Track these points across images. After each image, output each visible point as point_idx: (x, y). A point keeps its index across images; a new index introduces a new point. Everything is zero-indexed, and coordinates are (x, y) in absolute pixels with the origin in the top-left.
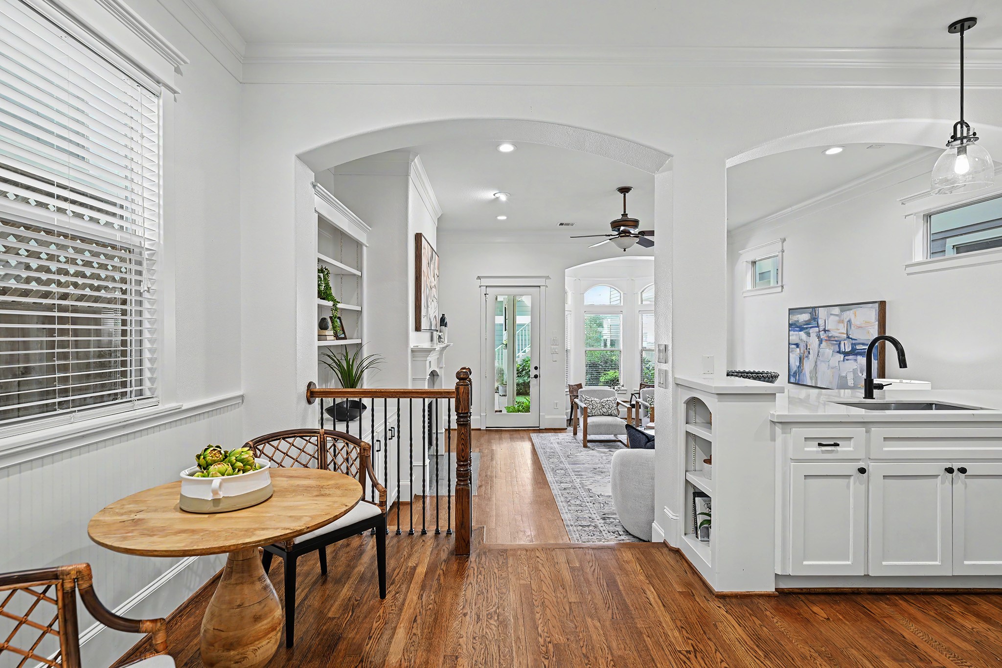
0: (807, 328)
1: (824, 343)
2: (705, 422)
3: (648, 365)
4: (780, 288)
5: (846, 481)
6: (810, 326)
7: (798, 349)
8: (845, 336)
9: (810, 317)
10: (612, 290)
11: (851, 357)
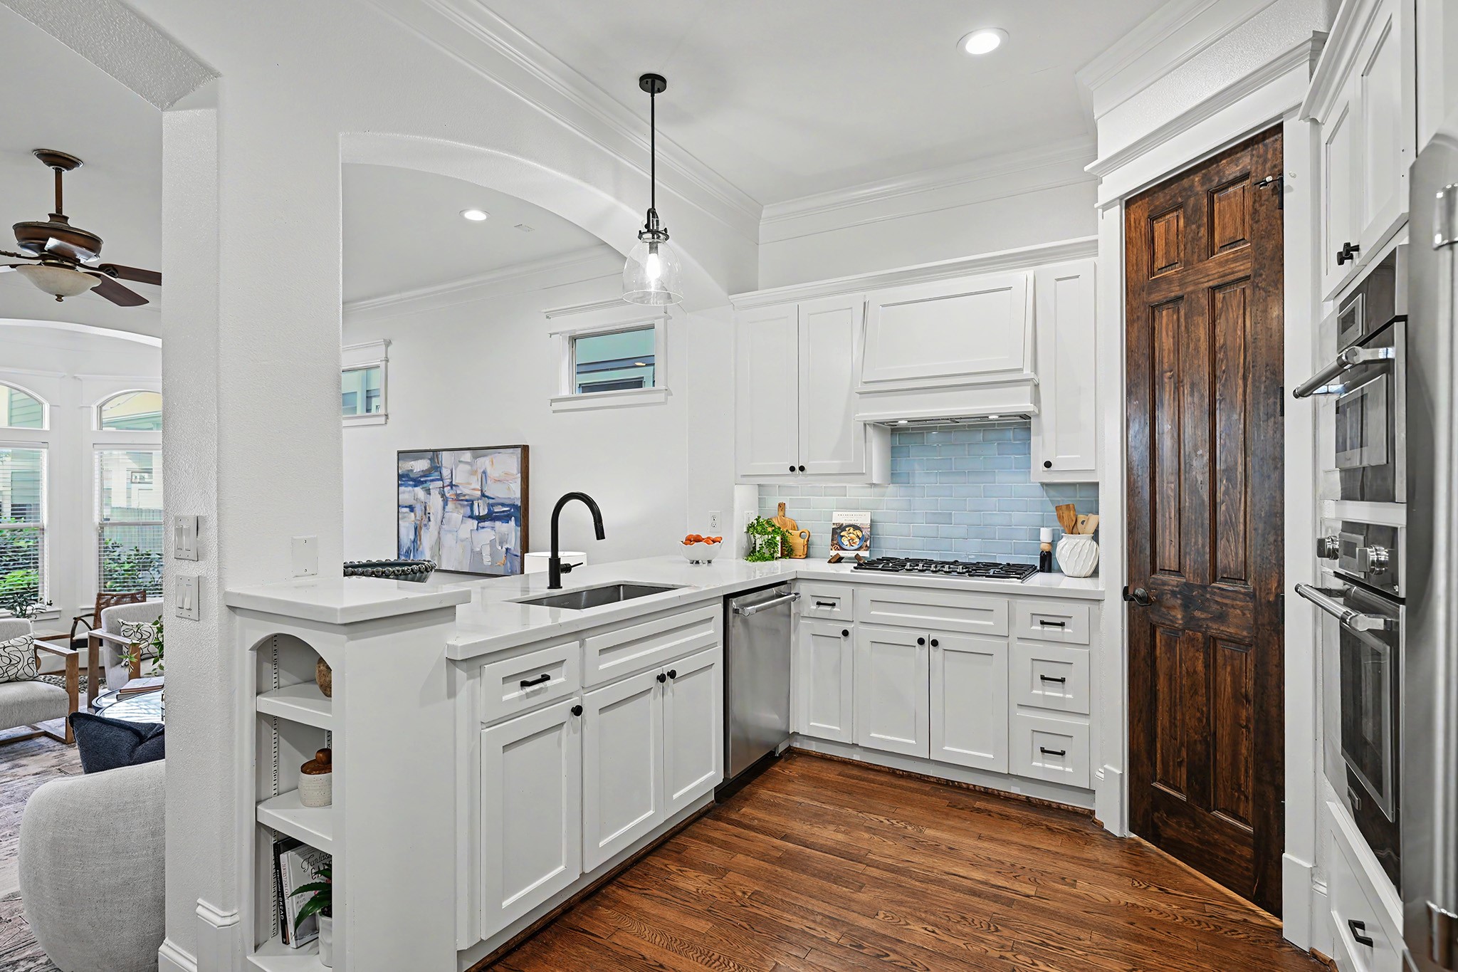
0: (426, 481)
1: (450, 506)
2: (299, 680)
3: (116, 554)
4: (384, 418)
5: (556, 734)
6: (429, 478)
7: (413, 514)
8: (479, 493)
9: (429, 466)
10: (14, 391)
11: (487, 524)
